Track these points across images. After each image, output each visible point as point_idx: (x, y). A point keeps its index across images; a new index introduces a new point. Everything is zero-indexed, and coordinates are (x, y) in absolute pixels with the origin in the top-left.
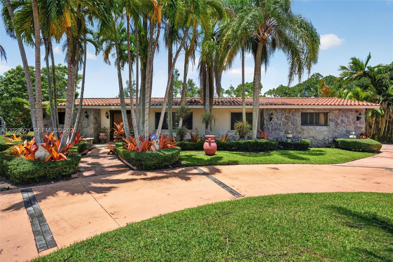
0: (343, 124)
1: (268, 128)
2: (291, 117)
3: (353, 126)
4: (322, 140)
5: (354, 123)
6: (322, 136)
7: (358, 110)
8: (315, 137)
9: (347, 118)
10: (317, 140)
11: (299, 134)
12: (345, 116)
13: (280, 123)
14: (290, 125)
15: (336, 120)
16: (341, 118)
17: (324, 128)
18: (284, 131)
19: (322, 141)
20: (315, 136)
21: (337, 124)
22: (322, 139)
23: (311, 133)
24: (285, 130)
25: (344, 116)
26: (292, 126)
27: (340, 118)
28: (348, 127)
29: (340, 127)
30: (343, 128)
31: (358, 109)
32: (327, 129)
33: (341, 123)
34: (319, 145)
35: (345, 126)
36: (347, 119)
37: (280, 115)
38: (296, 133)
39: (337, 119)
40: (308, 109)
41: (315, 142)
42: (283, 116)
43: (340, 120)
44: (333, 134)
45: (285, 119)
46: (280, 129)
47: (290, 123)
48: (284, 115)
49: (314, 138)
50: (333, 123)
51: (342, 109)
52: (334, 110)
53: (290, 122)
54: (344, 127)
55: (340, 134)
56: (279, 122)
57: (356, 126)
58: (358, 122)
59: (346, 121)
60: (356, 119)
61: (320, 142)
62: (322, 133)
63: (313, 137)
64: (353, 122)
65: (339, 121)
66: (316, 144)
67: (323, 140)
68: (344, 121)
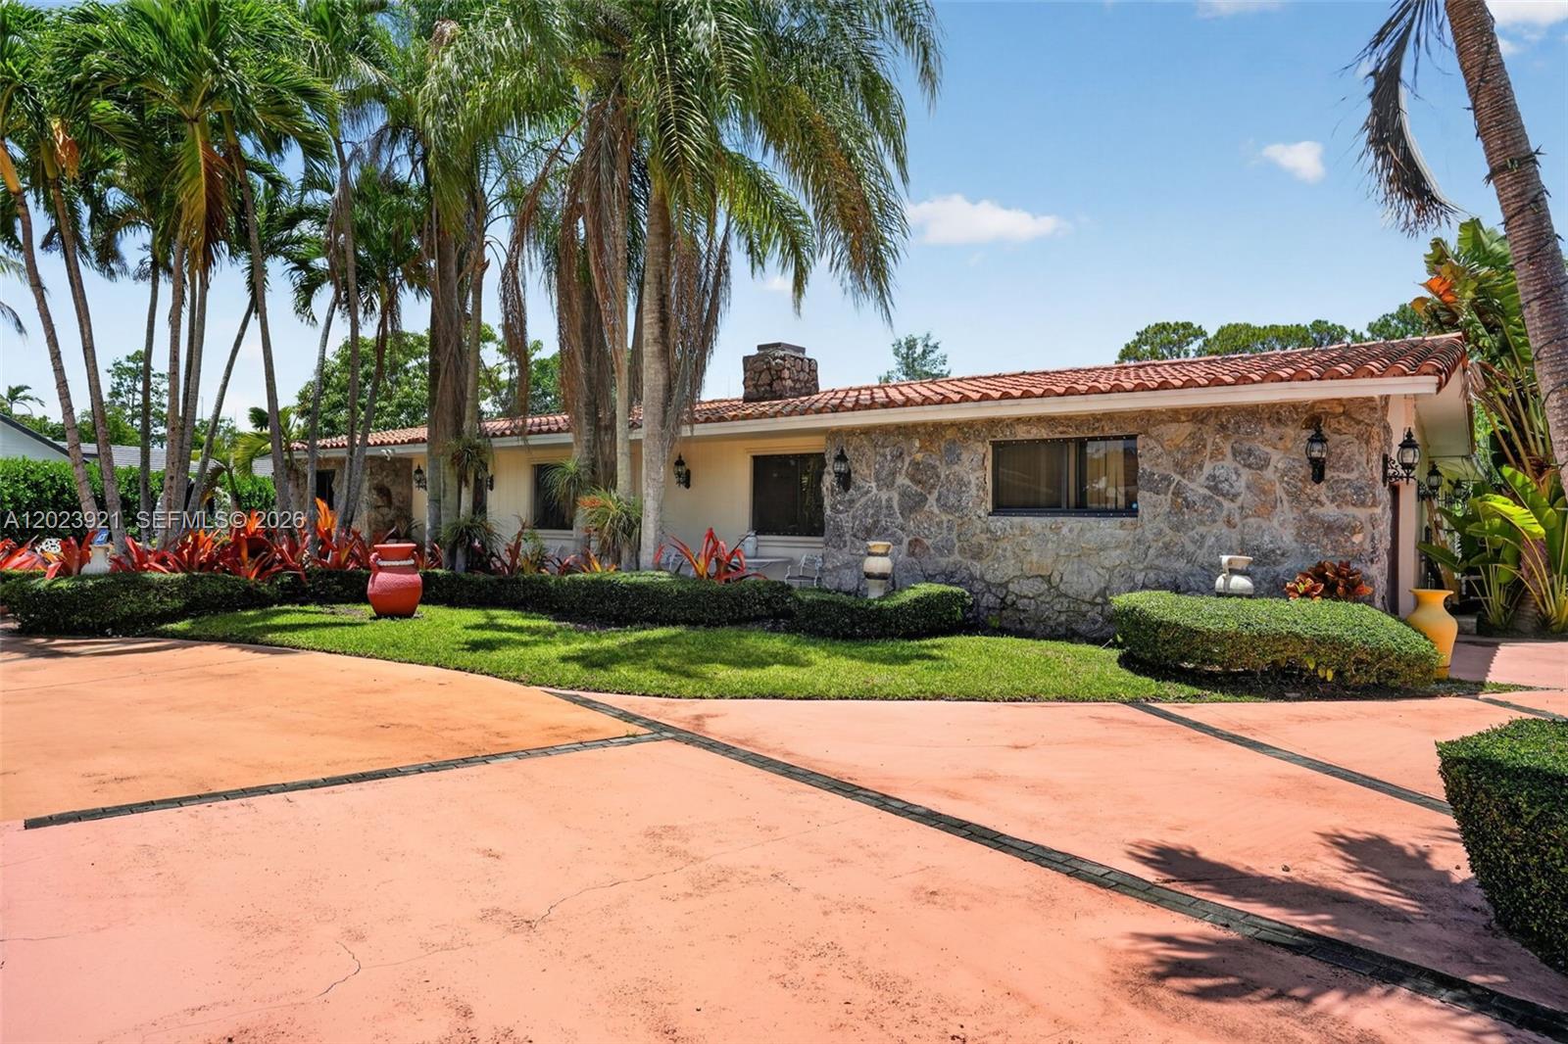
0: (1219, 504)
1: (838, 528)
2: (934, 467)
3: (1286, 512)
4: (1096, 597)
5: (1295, 497)
6: (1093, 575)
7: (1317, 410)
8: (1056, 579)
9: (1249, 466)
10: (1066, 596)
11: (973, 558)
12: (1235, 453)
13: (889, 500)
14: (936, 511)
15: (1177, 478)
16: (1207, 469)
17: (1108, 529)
18: (906, 541)
19: (1093, 604)
20: (1055, 574)
21: (1182, 504)
22: (1095, 590)
23: (1035, 557)
24: (911, 537)
25: (1229, 456)
26: (944, 518)
27: (1201, 467)
28: (1251, 520)
29: (1202, 523)
30: (1225, 530)
31: (1322, 402)
32: (1121, 533)
33: (1205, 498)
34: (1083, 628)
35: (1237, 518)
36: (1246, 474)
37: (889, 458)
38: (962, 551)
39: (1183, 474)
40: (1019, 420)
41: (1058, 607)
42: (903, 462)
43: (1202, 479)
44: (1158, 568)
45: (913, 479)
46: (886, 529)
47: (932, 499)
48: (907, 460)
49: (1049, 582)
50: (1162, 496)
51: (1215, 412)
52: (1162, 421)
53: (936, 494)
54: (1229, 523)
55: (1203, 568)
56: (884, 496)
57: (1311, 518)
58: (1321, 490)
59: (1240, 485)
60: (1306, 471)
61: (1084, 608)
62: (1094, 560)
63: (1048, 579)
64: (1288, 493)
65: (1196, 488)
66: (1063, 618)
67: (1099, 600)
68: (1225, 486)
